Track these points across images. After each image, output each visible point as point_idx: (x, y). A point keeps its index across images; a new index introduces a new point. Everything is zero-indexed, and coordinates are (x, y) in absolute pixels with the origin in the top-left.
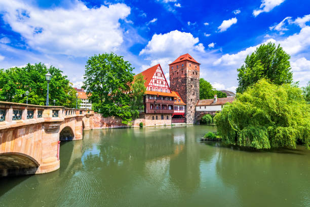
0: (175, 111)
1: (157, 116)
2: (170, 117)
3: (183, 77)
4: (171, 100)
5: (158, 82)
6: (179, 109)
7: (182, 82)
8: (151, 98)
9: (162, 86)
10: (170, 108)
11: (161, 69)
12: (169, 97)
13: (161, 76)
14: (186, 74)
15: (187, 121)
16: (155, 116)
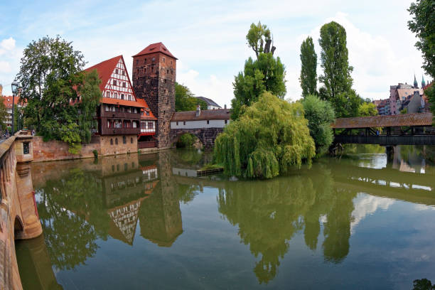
0: (142, 131)
1: (116, 139)
2: (136, 140)
3: (153, 76)
4: (136, 112)
5: (118, 84)
6: (147, 127)
7: (152, 84)
8: (107, 110)
9: (124, 90)
10: (135, 125)
11: (124, 63)
12: (133, 108)
13: (123, 74)
14: (157, 73)
15: (160, 145)
16: (114, 139)
